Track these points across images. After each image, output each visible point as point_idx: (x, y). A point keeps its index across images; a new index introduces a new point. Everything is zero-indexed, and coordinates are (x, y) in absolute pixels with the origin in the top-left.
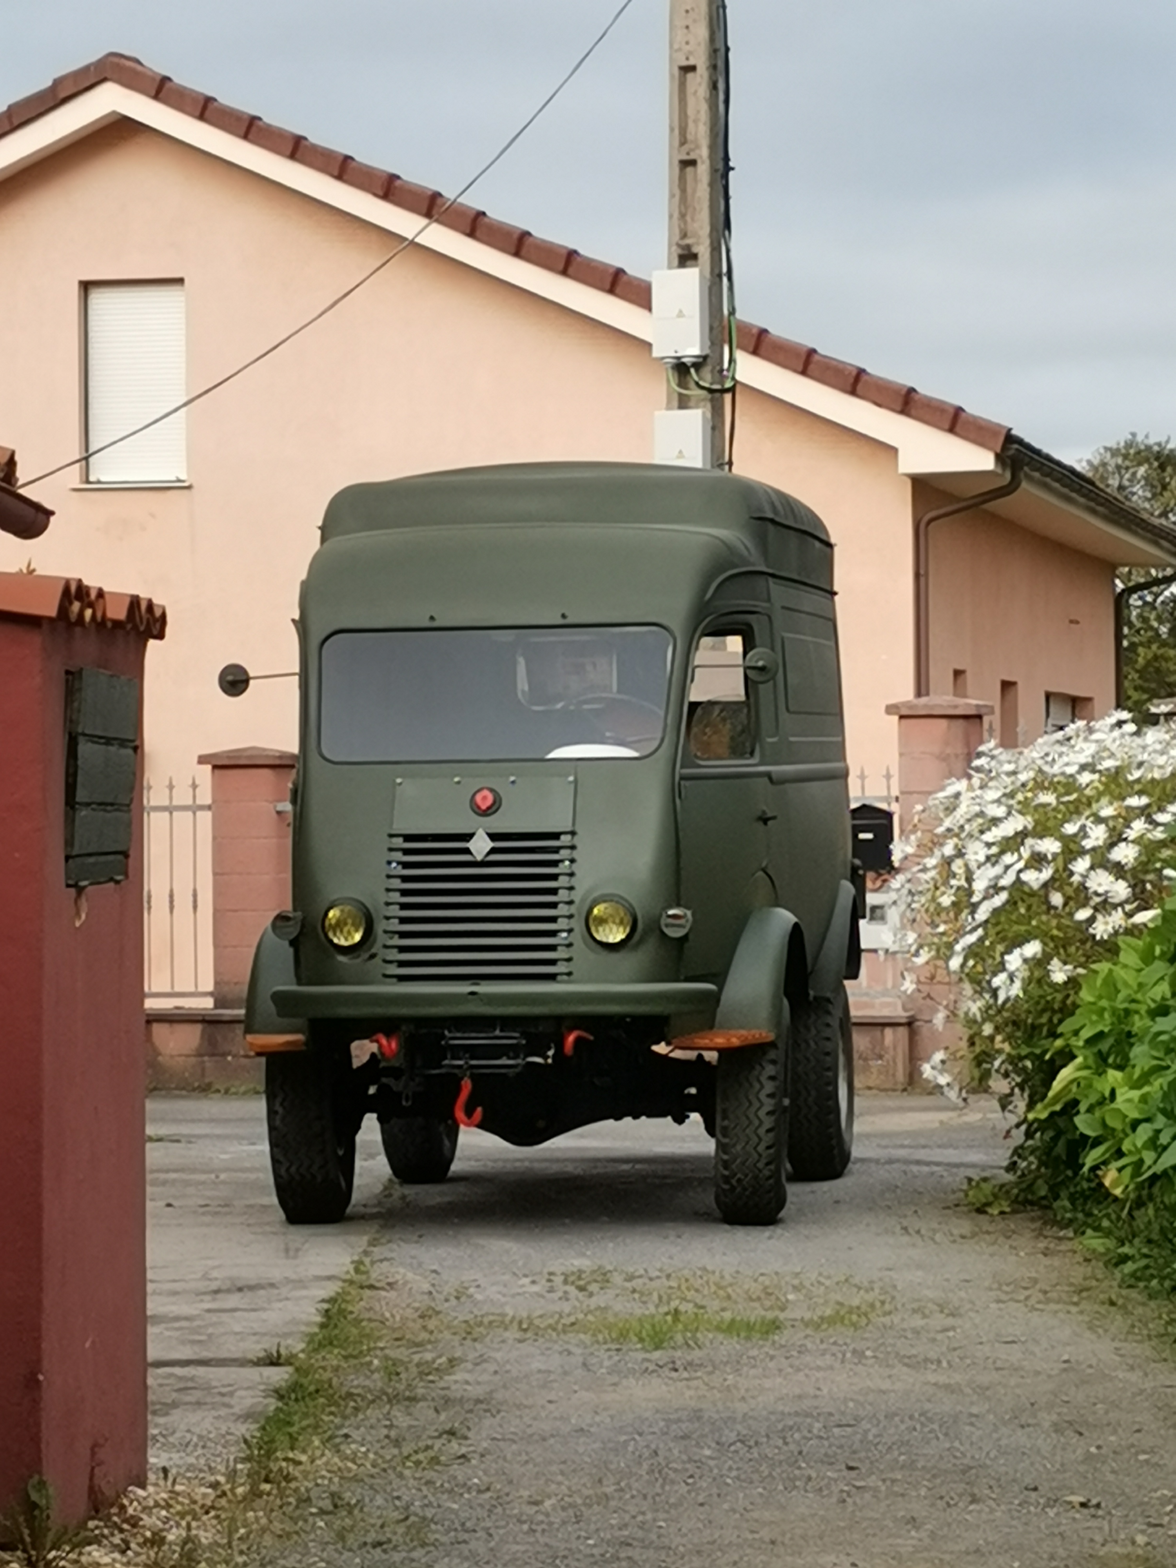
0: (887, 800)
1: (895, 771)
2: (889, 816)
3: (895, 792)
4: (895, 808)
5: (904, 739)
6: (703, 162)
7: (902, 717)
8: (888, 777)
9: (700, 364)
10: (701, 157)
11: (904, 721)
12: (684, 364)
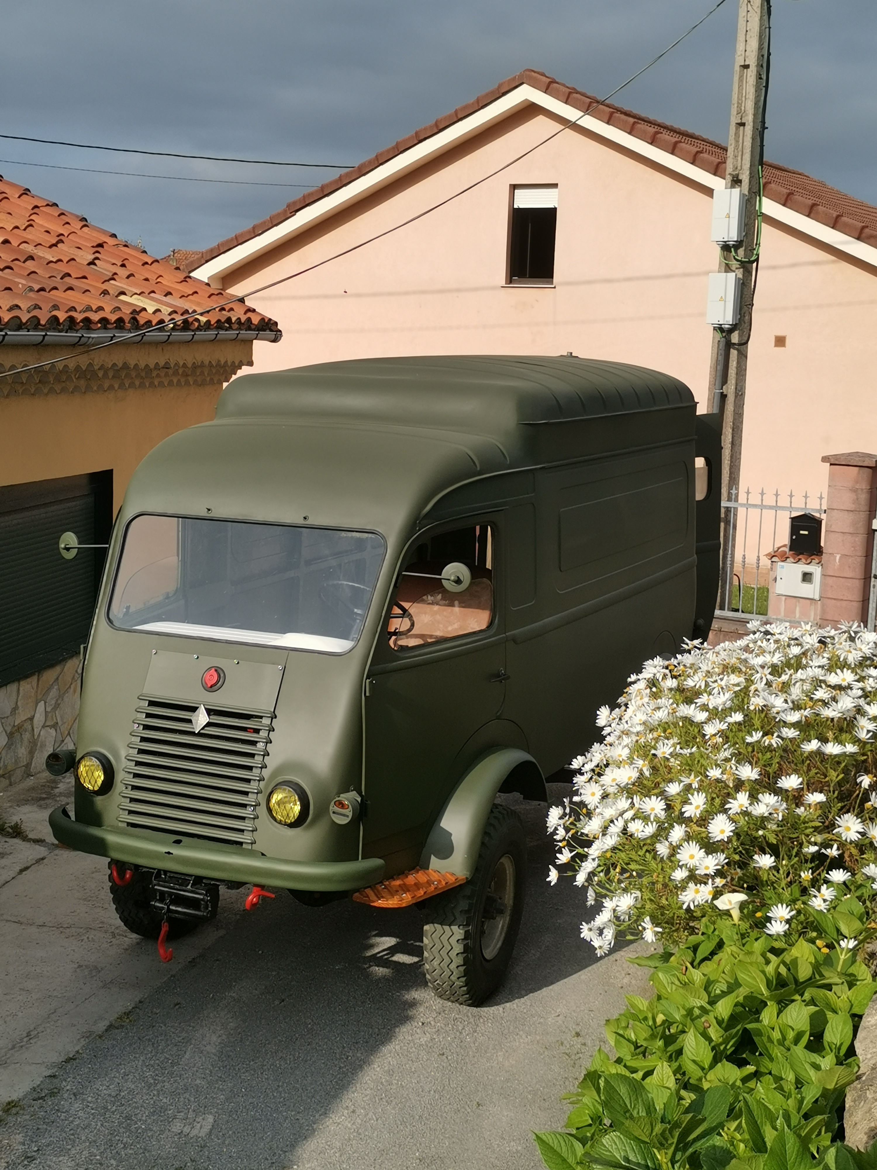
0: (819, 511)
1: (825, 495)
2: (819, 522)
3: (824, 507)
4: (824, 516)
5: (832, 477)
6: (749, 125)
7: (831, 464)
8: (821, 498)
9: (738, 245)
10: (748, 121)
11: (832, 466)
12: (728, 245)
